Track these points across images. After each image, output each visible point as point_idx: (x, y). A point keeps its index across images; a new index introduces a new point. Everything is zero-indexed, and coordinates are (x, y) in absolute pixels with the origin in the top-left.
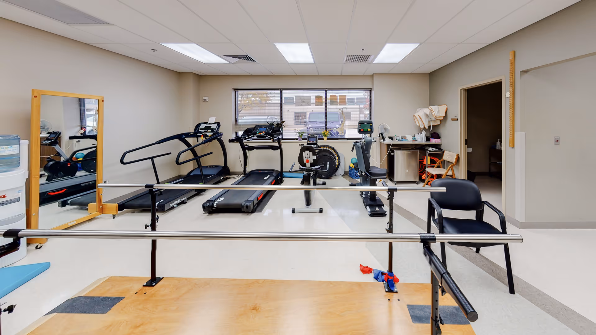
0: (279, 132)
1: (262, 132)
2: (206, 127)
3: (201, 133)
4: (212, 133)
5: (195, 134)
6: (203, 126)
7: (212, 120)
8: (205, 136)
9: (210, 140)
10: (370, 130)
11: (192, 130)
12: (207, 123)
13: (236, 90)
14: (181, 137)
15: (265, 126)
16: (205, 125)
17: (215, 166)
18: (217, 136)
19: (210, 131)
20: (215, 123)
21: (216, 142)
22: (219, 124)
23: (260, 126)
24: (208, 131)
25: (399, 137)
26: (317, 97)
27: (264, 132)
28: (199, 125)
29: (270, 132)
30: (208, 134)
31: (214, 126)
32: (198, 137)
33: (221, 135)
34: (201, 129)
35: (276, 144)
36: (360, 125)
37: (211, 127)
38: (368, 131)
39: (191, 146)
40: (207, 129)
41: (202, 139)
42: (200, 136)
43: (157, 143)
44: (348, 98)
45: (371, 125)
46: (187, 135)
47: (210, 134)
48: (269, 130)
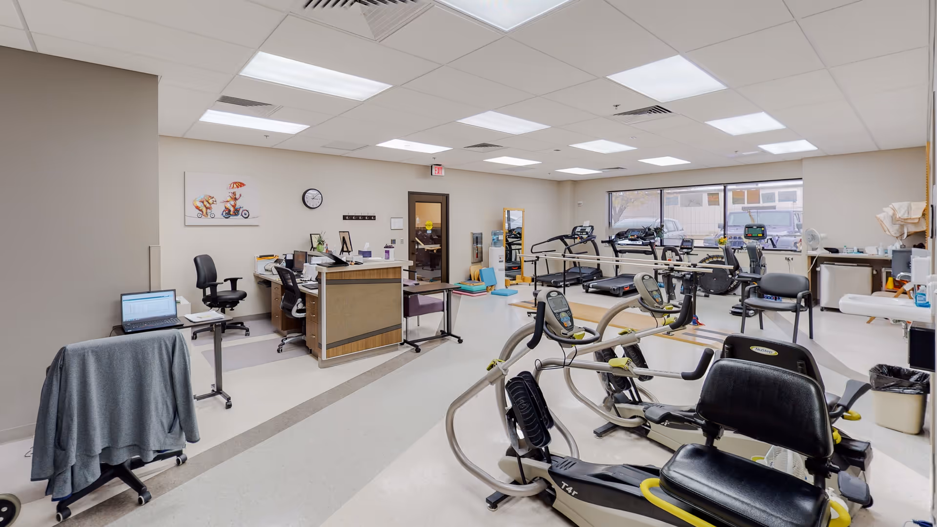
0: (653, 236)
1: (634, 236)
2: (581, 230)
3: (578, 235)
4: (587, 236)
5: (573, 236)
6: (579, 229)
7: (586, 224)
8: (581, 238)
9: (584, 241)
10: (761, 235)
11: (569, 233)
12: (582, 226)
13: (610, 193)
14: (562, 238)
15: (638, 230)
16: (580, 228)
17: (589, 268)
18: (591, 238)
19: (585, 233)
20: (589, 226)
21: (589, 242)
22: (592, 227)
23: (633, 230)
24: (584, 233)
25: (853, 248)
26: (710, 195)
27: (636, 236)
28: (575, 228)
29: (643, 236)
30: (583, 236)
31: (588, 230)
32: (575, 238)
33: (595, 238)
34: (577, 232)
35: (649, 248)
36: (747, 229)
37: (585, 230)
38: (758, 236)
39: (568, 245)
40: (583, 232)
41: (578, 241)
42: (577, 238)
43: (548, 241)
44: (762, 194)
45: (763, 229)
46: (567, 237)
47: (585, 236)
48: (642, 234)
